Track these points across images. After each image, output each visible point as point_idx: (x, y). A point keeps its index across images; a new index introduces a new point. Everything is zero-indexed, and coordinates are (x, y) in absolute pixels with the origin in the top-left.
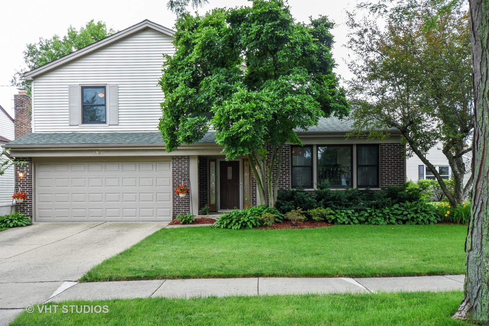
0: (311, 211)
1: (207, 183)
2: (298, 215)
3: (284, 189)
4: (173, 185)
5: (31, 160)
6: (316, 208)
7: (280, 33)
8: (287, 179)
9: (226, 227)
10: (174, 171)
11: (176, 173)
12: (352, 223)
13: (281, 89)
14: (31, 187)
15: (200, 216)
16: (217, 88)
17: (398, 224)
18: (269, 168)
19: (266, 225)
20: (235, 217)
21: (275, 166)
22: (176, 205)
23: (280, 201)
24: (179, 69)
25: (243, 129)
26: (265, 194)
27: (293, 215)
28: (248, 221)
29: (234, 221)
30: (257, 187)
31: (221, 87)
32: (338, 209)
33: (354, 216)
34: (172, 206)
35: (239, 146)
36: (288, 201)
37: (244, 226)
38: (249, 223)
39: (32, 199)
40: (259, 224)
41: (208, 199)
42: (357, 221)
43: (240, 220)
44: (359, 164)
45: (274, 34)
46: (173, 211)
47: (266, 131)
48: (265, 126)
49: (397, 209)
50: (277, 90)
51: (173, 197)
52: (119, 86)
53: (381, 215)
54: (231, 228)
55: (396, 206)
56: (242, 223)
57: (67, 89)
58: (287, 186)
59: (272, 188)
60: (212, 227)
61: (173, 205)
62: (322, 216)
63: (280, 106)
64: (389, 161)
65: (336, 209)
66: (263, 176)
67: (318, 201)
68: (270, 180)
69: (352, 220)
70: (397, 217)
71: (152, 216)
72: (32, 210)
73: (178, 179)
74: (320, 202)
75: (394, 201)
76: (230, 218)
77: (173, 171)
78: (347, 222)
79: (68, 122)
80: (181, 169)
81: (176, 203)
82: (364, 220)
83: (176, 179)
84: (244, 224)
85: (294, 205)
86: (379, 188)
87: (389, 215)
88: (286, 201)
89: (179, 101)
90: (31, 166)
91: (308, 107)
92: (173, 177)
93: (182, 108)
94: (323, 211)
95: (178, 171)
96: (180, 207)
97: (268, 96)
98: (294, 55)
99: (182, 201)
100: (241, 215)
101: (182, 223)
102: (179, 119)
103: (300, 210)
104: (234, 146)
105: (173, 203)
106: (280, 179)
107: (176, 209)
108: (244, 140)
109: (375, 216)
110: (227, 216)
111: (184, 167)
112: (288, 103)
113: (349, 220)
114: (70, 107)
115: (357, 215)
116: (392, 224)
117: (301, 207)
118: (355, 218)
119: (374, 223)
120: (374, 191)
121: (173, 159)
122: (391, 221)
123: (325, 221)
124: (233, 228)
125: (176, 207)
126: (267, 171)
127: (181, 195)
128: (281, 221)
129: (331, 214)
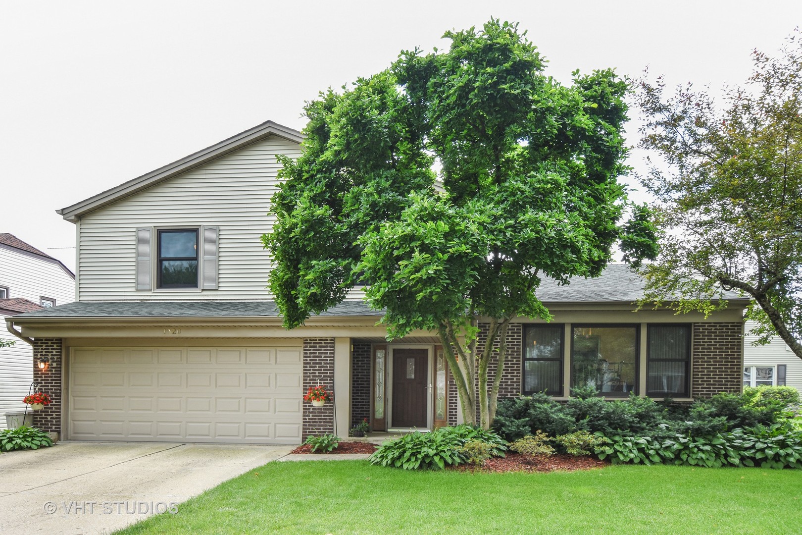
0: (563, 438)
1: (369, 384)
2: (539, 445)
3: (509, 396)
4: (304, 386)
5: (61, 343)
6: (573, 433)
7: (511, 87)
8: (515, 380)
9: (392, 465)
10: (307, 363)
11: (310, 367)
12: (647, 462)
13: (510, 199)
14: (60, 386)
15: (351, 438)
16: (374, 205)
17: (745, 466)
18: (481, 358)
19: (474, 463)
20: (410, 446)
21: (492, 357)
22: (309, 419)
23: (502, 418)
24: (307, 179)
25: (422, 274)
26: (473, 404)
27: (528, 444)
28: (436, 454)
29: (407, 454)
30: (458, 392)
31: (382, 200)
32: (618, 434)
33: (652, 449)
34: (302, 420)
35: (415, 311)
36: (517, 419)
37: (427, 464)
38: (437, 459)
39: (60, 405)
40: (458, 460)
41: (371, 409)
42: (657, 459)
43: (420, 453)
44: (651, 357)
45: (499, 91)
46: (303, 429)
47: (476, 279)
48: (472, 270)
49: (740, 438)
50: (503, 202)
51: (304, 406)
52: (221, 228)
53: (708, 448)
54: (402, 465)
55: (738, 432)
56: (423, 458)
57: (134, 234)
58: (515, 391)
59: (487, 393)
60: (365, 463)
61: (304, 419)
62: (587, 446)
63: (508, 234)
64: (711, 352)
65: (615, 435)
66: (469, 373)
67: (578, 420)
68: (483, 382)
69: (648, 456)
70: (742, 453)
71: (268, 436)
72: (60, 421)
73: (313, 376)
74: (581, 421)
75: (732, 423)
76: (400, 448)
77: (304, 363)
78: (637, 460)
79: (133, 285)
80: (320, 360)
81: (309, 416)
82: (672, 456)
83: (309, 376)
84: (427, 461)
85: (530, 426)
86: (689, 397)
87: (725, 449)
88: (512, 419)
89: (297, 230)
90: (61, 352)
91: (571, 234)
92: (304, 373)
93: (303, 245)
94: (589, 438)
95: (313, 363)
96: (316, 422)
97: (482, 212)
98: (540, 134)
99: (319, 412)
100: (421, 444)
101: (314, 450)
102: (300, 266)
103: (541, 436)
104: (404, 312)
105: (304, 416)
106: (502, 379)
107: (309, 425)
108: (425, 297)
109: (696, 450)
110: (396, 444)
111: (325, 357)
112: (526, 226)
113: (642, 455)
114: (137, 262)
115: (657, 445)
116: (732, 465)
117: (544, 431)
118: (652, 452)
119: (693, 462)
120: (679, 403)
121: (305, 343)
122: (732, 460)
123: (591, 456)
124: (405, 466)
125: (309, 422)
126: (477, 367)
127: (316, 404)
128: (503, 455)
129: (604, 444)
